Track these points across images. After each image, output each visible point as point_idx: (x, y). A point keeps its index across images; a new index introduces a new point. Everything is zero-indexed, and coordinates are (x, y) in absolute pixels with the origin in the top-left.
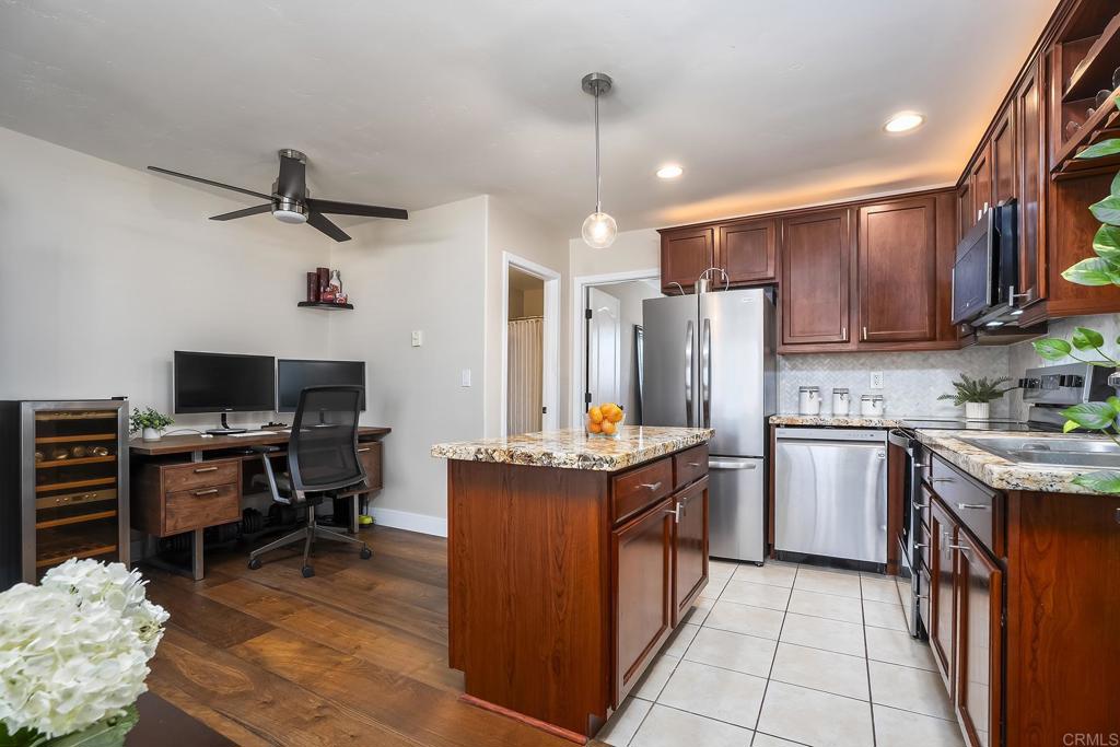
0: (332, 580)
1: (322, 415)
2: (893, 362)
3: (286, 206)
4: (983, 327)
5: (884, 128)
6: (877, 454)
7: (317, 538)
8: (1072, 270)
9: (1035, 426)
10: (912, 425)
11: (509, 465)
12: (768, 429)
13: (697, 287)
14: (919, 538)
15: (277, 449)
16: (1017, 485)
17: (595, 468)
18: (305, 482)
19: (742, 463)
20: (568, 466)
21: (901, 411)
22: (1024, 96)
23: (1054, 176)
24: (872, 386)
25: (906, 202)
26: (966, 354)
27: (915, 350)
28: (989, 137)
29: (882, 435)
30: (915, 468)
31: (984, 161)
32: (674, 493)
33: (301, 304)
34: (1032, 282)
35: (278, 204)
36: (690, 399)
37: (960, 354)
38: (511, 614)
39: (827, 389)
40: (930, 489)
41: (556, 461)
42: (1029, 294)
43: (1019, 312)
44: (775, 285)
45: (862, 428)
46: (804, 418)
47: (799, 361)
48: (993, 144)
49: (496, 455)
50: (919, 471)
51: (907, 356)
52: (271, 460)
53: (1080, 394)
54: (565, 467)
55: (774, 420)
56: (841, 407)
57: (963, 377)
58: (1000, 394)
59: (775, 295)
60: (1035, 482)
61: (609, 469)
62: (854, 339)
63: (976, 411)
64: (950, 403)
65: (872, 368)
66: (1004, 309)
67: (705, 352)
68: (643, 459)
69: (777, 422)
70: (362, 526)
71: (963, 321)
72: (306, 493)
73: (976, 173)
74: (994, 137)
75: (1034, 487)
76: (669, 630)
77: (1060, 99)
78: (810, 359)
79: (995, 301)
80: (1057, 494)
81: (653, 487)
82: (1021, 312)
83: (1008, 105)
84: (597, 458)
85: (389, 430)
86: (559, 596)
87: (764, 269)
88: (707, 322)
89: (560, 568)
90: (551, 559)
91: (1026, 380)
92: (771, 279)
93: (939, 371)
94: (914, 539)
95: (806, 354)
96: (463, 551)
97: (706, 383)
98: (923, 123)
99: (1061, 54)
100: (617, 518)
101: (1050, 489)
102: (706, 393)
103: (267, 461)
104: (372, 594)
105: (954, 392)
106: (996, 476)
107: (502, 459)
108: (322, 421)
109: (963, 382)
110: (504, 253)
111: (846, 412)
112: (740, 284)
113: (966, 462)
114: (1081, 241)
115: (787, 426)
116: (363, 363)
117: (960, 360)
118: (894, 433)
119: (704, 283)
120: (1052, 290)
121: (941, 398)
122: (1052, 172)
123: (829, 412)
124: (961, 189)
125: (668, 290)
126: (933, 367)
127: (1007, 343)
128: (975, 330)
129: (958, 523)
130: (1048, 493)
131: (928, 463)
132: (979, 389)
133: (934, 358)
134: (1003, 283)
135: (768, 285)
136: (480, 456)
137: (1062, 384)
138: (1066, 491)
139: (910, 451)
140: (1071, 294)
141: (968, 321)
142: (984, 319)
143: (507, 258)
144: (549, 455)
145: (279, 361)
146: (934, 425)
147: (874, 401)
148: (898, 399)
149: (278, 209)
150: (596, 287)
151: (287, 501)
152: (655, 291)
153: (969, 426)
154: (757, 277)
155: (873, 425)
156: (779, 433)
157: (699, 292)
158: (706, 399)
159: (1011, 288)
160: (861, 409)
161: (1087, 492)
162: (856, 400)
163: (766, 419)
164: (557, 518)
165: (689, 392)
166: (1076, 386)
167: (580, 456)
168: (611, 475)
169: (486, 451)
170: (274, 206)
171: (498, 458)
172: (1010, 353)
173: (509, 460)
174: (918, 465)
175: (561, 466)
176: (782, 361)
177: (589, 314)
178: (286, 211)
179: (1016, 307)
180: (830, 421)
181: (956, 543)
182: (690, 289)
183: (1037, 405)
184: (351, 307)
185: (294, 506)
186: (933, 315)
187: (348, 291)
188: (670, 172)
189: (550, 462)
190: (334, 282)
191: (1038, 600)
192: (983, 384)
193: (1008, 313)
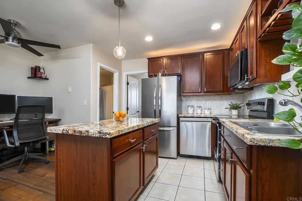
0: (30, 173)
1: (36, 115)
2: (213, 99)
3: (11, 40)
4: (237, 88)
5: (210, 28)
6: (209, 125)
7: (28, 158)
8: (275, 60)
9: (250, 117)
10: (218, 117)
11: (74, 135)
12: (178, 118)
13: (158, 76)
14: (220, 152)
15: (9, 127)
16: (257, 143)
17: (104, 137)
18: (19, 139)
19: (171, 129)
20: (94, 136)
21: (215, 113)
22: (249, 17)
23: (259, 39)
24: (208, 105)
25: (217, 52)
26: (232, 96)
27: (219, 95)
28: (239, 31)
29: (210, 120)
30: (219, 130)
31: (237, 39)
32: (143, 141)
33: (28, 78)
34: (252, 73)
35: (7, 39)
36: (155, 109)
37: (230, 96)
38: (77, 191)
39: (195, 106)
40: (223, 137)
41: (90, 134)
42: (251, 77)
43: (247, 83)
44: (181, 75)
45: (204, 117)
46: (188, 114)
47: (188, 98)
48: (240, 33)
49: (69, 131)
50: (220, 131)
51: (217, 97)
52: (7, 132)
53: (264, 107)
54: (93, 136)
55: (180, 115)
56: (199, 111)
57: (231, 102)
58: (241, 107)
59: (181, 79)
60: (263, 142)
61: (109, 137)
62: (202, 91)
63: (235, 112)
64: (228, 110)
65: (208, 100)
66: (244, 82)
67: (160, 95)
68: (127, 131)
69: (181, 116)
70: (50, 151)
71: (232, 87)
72: (20, 143)
73: (235, 44)
74: (240, 32)
75: (262, 144)
76: (142, 187)
77: (260, 16)
78: (191, 97)
79: (241, 80)
80: (271, 147)
81: (132, 141)
82: (248, 83)
83: (244, 21)
84: (104, 132)
85: (60, 120)
86: (94, 185)
87: (177, 71)
88: (161, 86)
89: (94, 174)
90: (91, 171)
91: (248, 103)
92: (180, 73)
93: (225, 101)
94: (219, 152)
95: (189, 96)
96: (60, 167)
97: (160, 104)
98: (221, 27)
99: (260, 2)
100: (114, 155)
101: (269, 145)
102: (160, 107)
103: (5, 132)
104: (43, 178)
105: (229, 107)
106: (249, 140)
107: (71, 133)
108: (36, 117)
109: (231, 104)
110: (98, 63)
111: (200, 113)
112: (171, 75)
113: (237, 132)
114: (266, 60)
115: (184, 117)
116: (52, 98)
117: (230, 98)
118: (213, 119)
119: (160, 74)
120: (258, 75)
121: (225, 109)
122: (258, 39)
123: (196, 113)
124: (231, 49)
125: (150, 76)
126: (223, 100)
127: (242, 93)
128: (235, 89)
129: (233, 152)
130: (268, 146)
131: (223, 129)
132: (235, 106)
133: (224, 97)
134: (244, 74)
135: (179, 75)
136: (64, 132)
137: (259, 104)
138: (274, 146)
139: (218, 125)
140: (263, 76)
141: (233, 86)
142: (237, 86)
143: (99, 65)
144: (87, 131)
145: (18, 97)
146: (224, 117)
147: (208, 109)
148: (214, 109)
149: (7, 41)
150: (130, 75)
151: (13, 146)
152: (146, 76)
153: (233, 117)
154: (176, 73)
155: (207, 116)
156: (181, 119)
157: (159, 76)
158: (160, 109)
159: (246, 75)
160: (204, 112)
161: (282, 146)
162: (203, 109)
163: (178, 115)
164: (93, 155)
165: (155, 107)
166: (263, 105)
167: (99, 132)
168: (111, 139)
169: (66, 130)
170: (5, 40)
171: (70, 132)
172: (243, 96)
173: (74, 133)
174: (220, 130)
175: (92, 136)
176: (183, 98)
177: (128, 84)
178: (10, 42)
179: (247, 81)
180: (195, 115)
181: (232, 158)
182: (156, 76)
183: (251, 111)
184: (48, 79)
185: (16, 148)
186: (223, 85)
187: (47, 74)
188: (149, 39)
189: (88, 134)
190: (42, 71)
191: (263, 187)
192: (236, 105)
193: (244, 84)
